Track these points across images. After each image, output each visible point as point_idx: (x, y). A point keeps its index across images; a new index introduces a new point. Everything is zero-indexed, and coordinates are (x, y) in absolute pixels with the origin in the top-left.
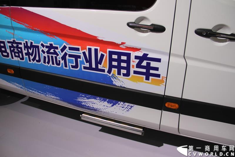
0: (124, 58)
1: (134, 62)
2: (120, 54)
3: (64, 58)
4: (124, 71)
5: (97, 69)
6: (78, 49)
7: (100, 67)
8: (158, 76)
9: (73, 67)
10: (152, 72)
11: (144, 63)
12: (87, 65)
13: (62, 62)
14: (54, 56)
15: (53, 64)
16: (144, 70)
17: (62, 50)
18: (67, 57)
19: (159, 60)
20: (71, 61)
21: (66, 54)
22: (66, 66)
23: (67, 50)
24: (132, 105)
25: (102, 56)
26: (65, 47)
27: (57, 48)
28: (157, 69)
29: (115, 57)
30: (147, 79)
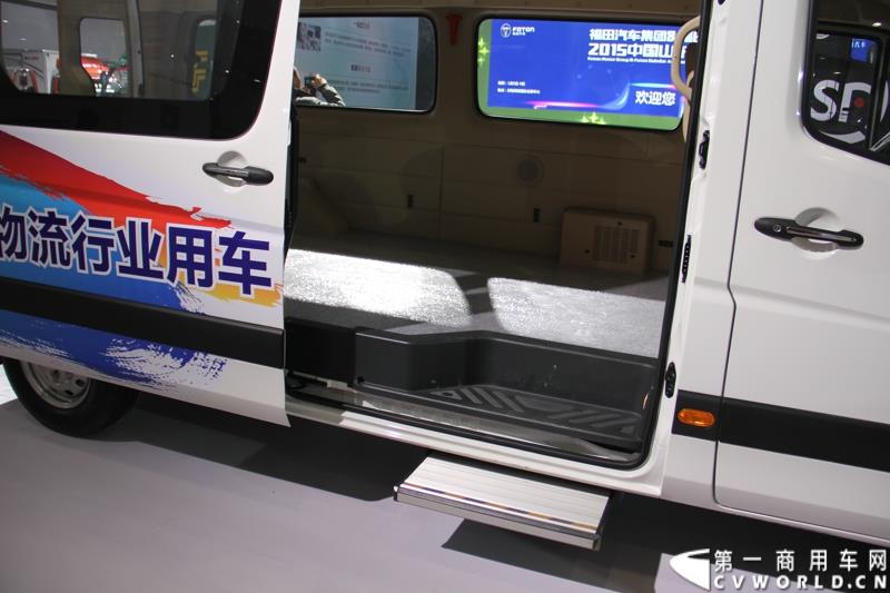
0: (199, 243)
1: (219, 251)
2: (190, 235)
3: (78, 246)
4: (200, 275)
5: (146, 271)
6: (107, 225)
7: (153, 265)
8: (266, 282)
9: (97, 267)
10: (254, 273)
11: (238, 255)
12: (127, 262)
13: (75, 256)
14: (57, 241)
15: (54, 261)
16: (238, 271)
17: (76, 227)
18: (86, 243)
19: (264, 246)
20: (93, 254)
21: (82, 236)
22: (82, 267)
23: (85, 228)
24: (223, 359)
25: (157, 239)
26: (81, 221)
27: (63, 222)
28: (262, 266)
29: (181, 240)
30: (247, 290)
